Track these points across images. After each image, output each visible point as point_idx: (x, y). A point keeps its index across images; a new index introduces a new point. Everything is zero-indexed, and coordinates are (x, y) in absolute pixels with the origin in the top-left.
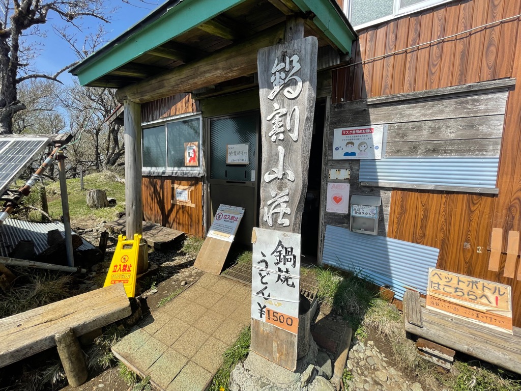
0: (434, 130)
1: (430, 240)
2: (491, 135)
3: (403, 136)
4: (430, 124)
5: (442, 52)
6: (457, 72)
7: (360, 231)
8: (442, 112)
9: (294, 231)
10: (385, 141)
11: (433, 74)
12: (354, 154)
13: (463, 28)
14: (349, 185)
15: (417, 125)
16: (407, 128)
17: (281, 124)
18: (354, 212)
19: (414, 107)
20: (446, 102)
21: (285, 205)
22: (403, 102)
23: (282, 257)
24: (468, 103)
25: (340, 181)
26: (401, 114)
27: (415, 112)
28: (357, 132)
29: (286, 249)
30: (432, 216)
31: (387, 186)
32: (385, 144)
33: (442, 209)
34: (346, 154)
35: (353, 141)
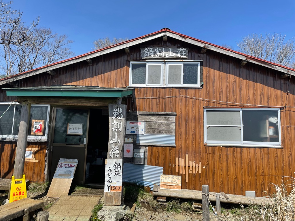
0: (159, 125)
1: (160, 164)
2: (173, 128)
3: (150, 126)
4: (158, 123)
5: (159, 101)
6: (164, 108)
7: (137, 164)
8: (161, 119)
9: (120, 158)
10: (145, 128)
11: (158, 107)
12: (134, 132)
13: (164, 95)
14: (133, 144)
15: (155, 123)
16: (152, 124)
17: (116, 126)
18: (135, 156)
19: (153, 117)
20: (161, 117)
21: (117, 150)
22: (150, 115)
23: (116, 167)
24: (167, 118)
25: (129, 143)
26: (149, 119)
27: (154, 119)
28: (135, 123)
29: (118, 164)
30: (160, 155)
31: (146, 145)
32: (145, 129)
33: (163, 153)
34: (131, 132)
35: (134, 127)
